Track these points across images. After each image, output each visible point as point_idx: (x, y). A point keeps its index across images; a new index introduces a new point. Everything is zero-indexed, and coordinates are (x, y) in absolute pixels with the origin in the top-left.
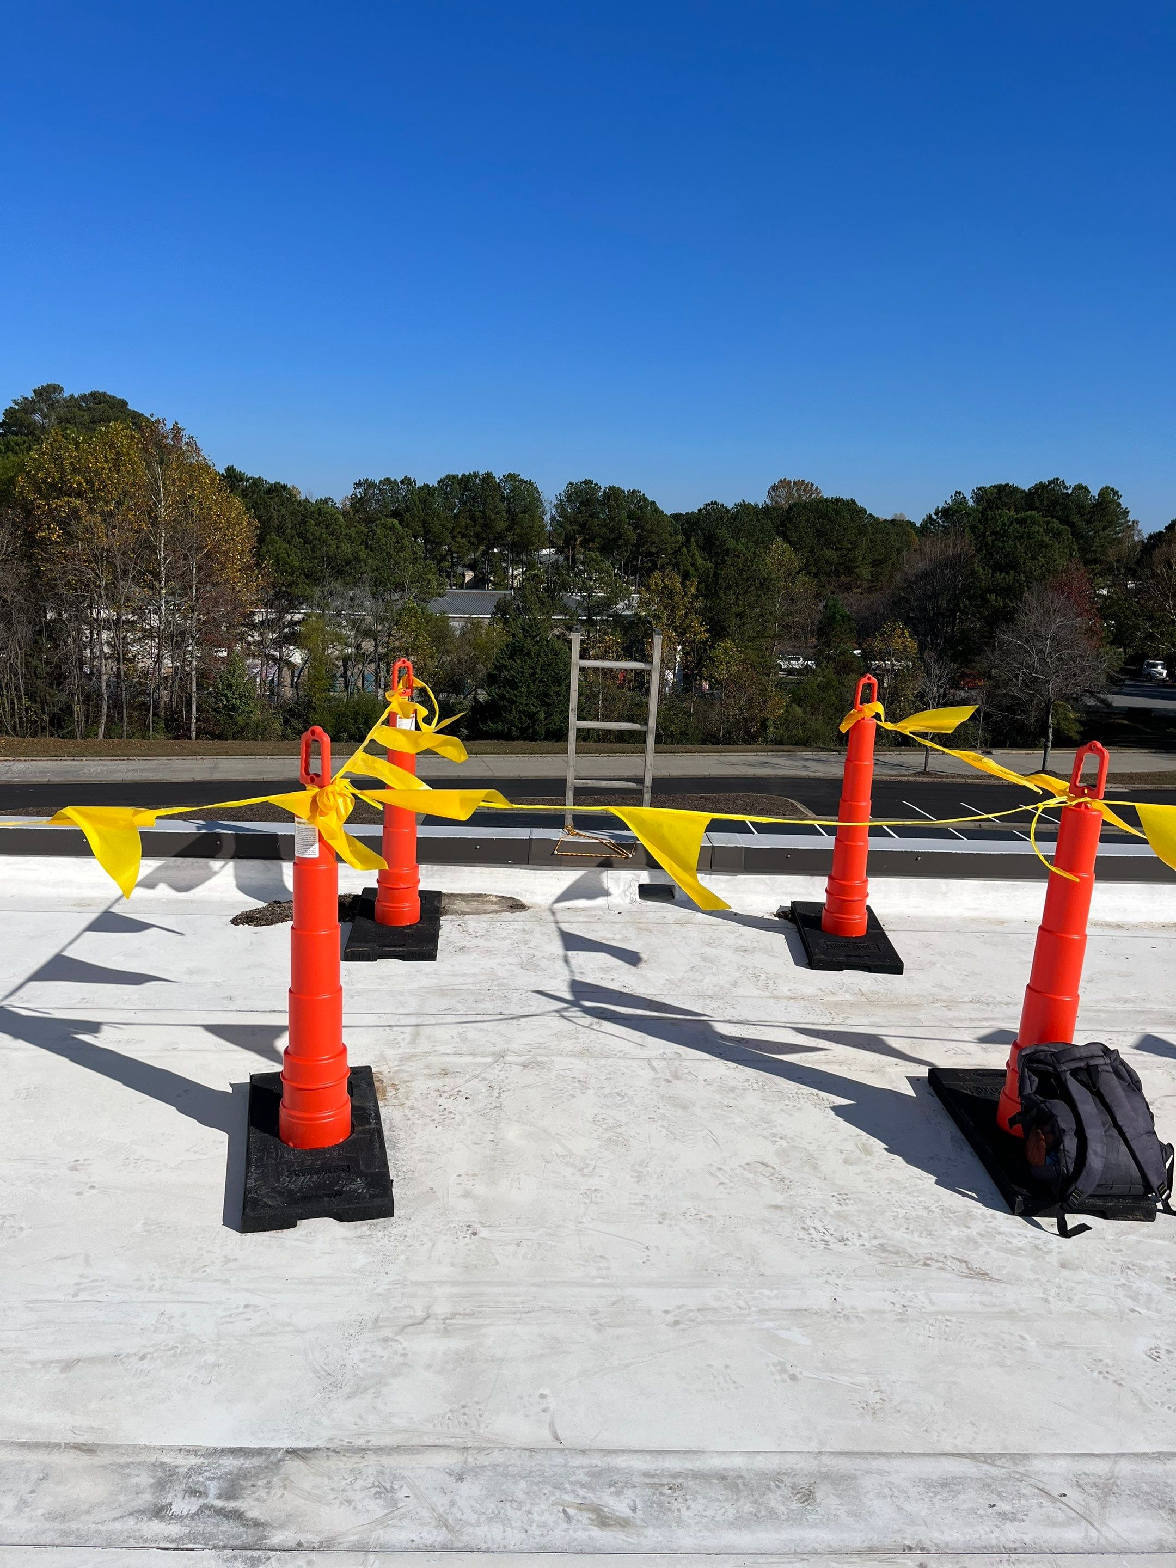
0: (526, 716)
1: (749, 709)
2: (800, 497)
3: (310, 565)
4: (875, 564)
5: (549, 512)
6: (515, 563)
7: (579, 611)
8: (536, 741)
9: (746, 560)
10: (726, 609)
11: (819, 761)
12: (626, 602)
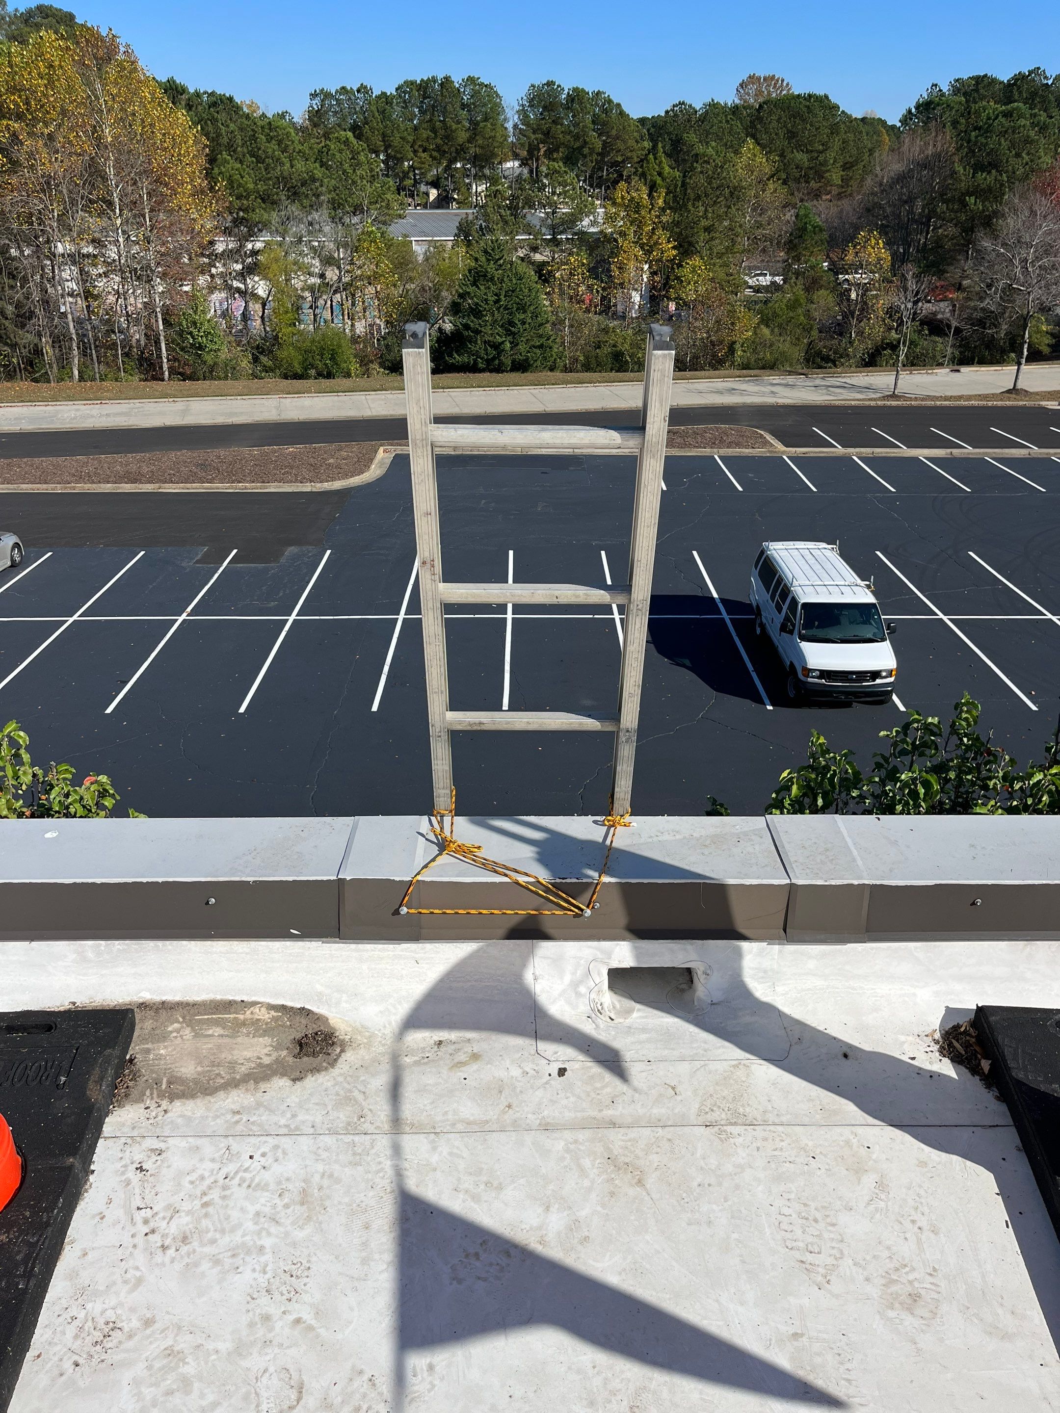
0: (491, 347)
1: (717, 331)
2: (769, 93)
3: (265, 187)
4: (847, 167)
5: (511, 119)
6: (478, 178)
7: (544, 230)
8: (503, 372)
9: (716, 166)
10: (694, 223)
11: (787, 385)
12: (591, 218)
